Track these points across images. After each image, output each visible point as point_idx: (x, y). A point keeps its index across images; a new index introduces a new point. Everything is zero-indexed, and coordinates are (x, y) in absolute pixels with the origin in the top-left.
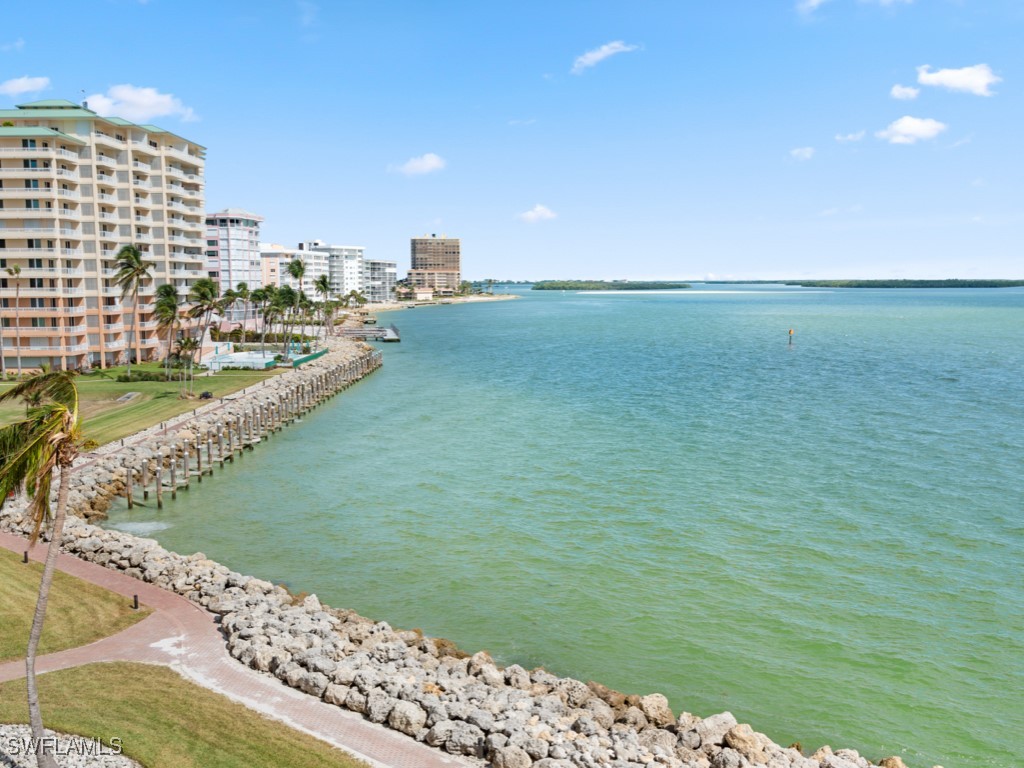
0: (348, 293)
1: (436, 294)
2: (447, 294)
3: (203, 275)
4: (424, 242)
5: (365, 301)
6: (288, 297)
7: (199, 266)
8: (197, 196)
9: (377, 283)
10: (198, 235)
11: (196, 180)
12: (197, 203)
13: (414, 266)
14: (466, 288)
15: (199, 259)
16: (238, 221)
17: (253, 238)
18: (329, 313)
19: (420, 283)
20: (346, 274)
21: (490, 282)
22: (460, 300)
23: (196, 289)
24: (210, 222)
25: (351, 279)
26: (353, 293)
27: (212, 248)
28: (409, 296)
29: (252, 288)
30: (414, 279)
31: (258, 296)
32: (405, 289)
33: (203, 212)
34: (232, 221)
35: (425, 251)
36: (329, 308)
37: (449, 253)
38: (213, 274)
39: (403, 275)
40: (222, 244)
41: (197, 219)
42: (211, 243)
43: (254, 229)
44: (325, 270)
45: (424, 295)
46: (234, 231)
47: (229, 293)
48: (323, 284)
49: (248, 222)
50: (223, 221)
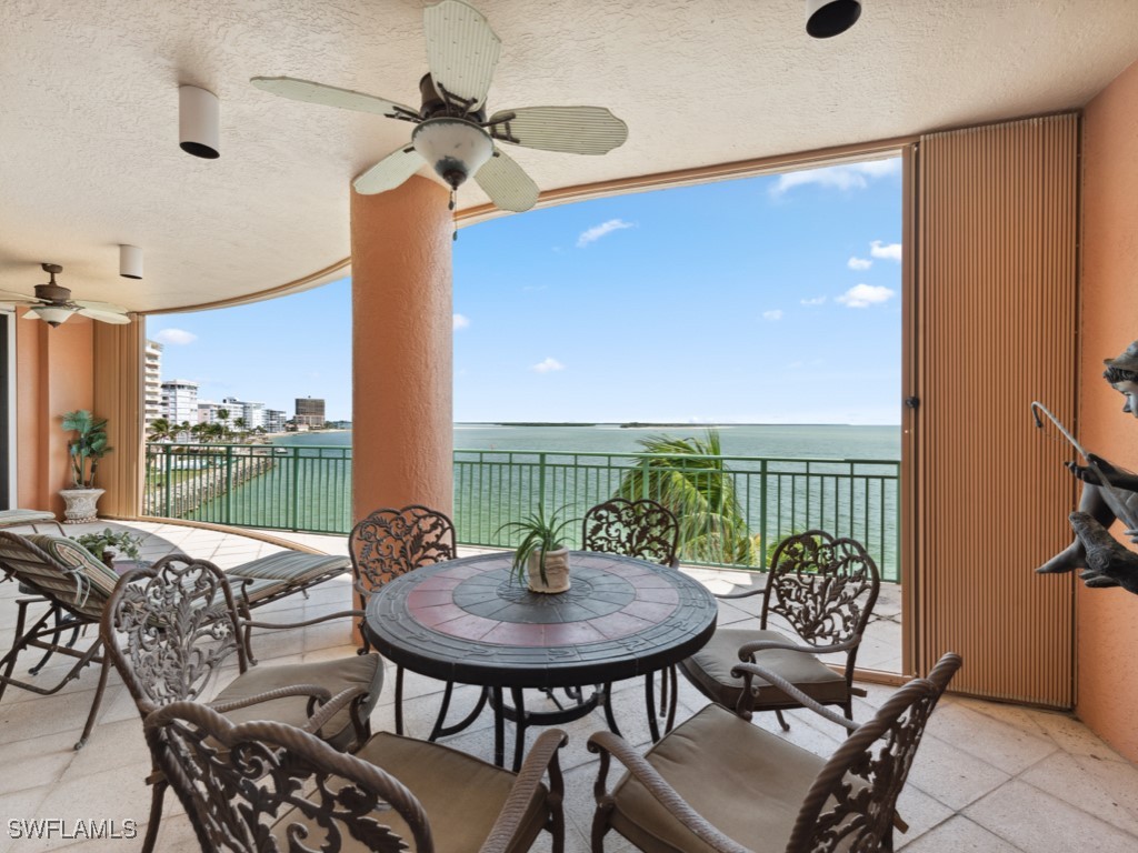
0: (254, 427)
1: (311, 428)
2: (317, 428)
3: (159, 417)
4: (302, 400)
5: (266, 432)
6: (217, 430)
7: (156, 412)
8: (156, 372)
9: (274, 422)
10: (156, 394)
11: (156, 363)
12: (156, 376)
13: (297, 413)
14: (328, 425)
15: (156, 407)
16: (183, 387)
17: (193, 396)
18: (243, 438)
19: (301, 422)
20: (254, 416)
21: (342, 422)
22: (325, 431)
23: (155, 425)
24: (164, 387)
25: (257, 419)
26: (259, 428)
27: (165, 401)
28: (294, 429)
29: (193, 424)
30: (297, 420)
31: (195, 429)
32: (292, 425)
33: (160, 382)
34: (179, 386)
35: (304, 405)
36: (243, 435)
37: (318, 406)
38: (165, 416)
39: (289, 418)
40: (171, 399)
41: (156, 385)
42: (164, 398)
43: (194, 391)
44: (240, 415)
45: (303, 428)
46: (179, 392)
47: (176, 427)
48: (240, 422)
49: (190, 387)
50: (173, 387)
